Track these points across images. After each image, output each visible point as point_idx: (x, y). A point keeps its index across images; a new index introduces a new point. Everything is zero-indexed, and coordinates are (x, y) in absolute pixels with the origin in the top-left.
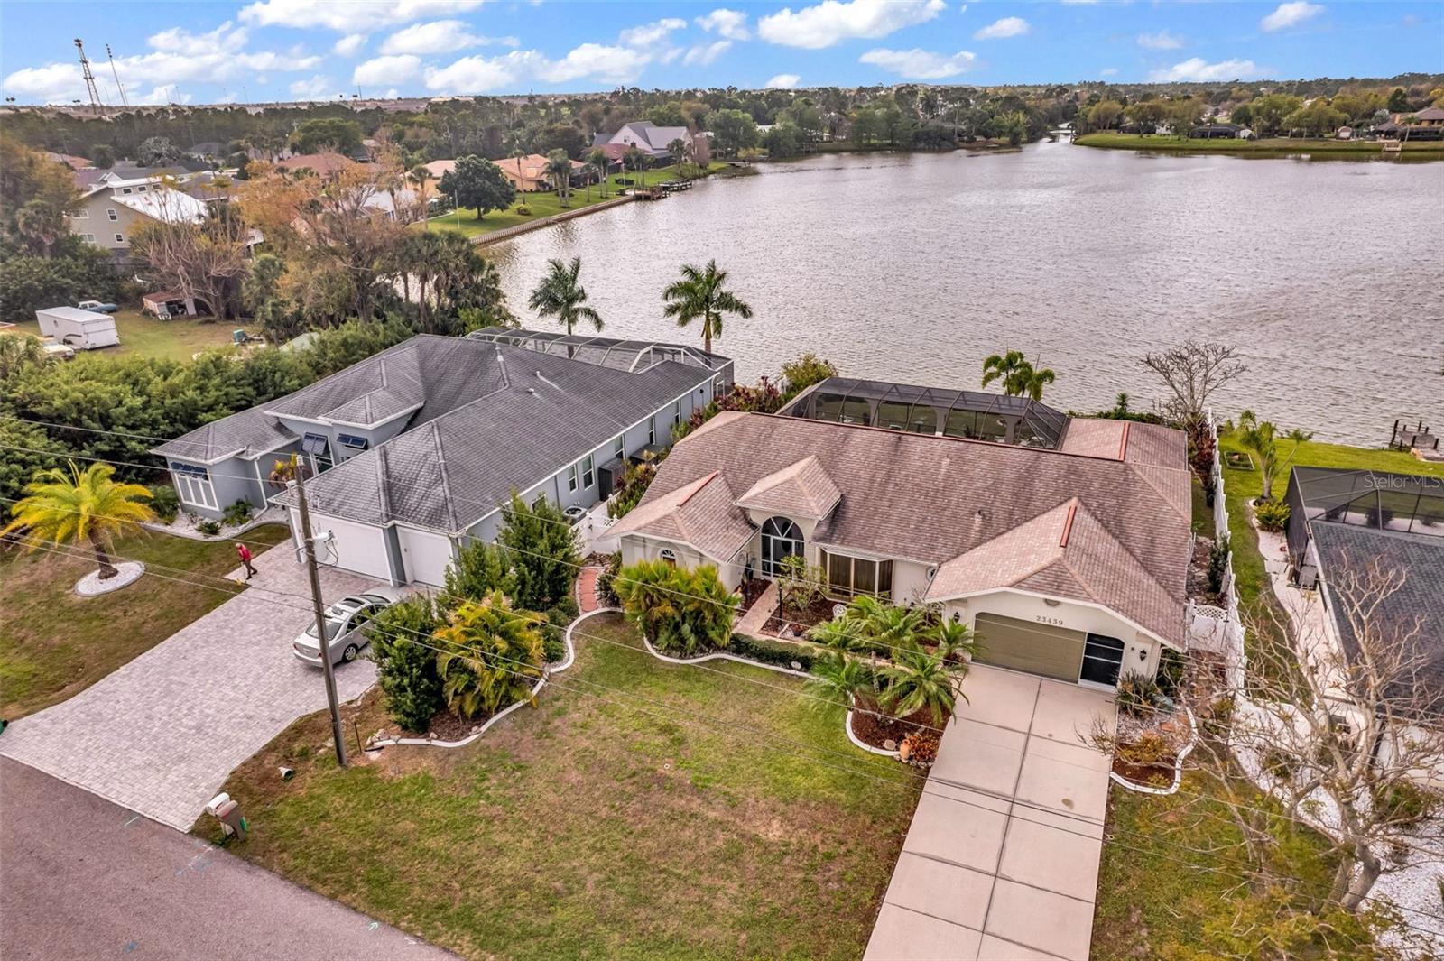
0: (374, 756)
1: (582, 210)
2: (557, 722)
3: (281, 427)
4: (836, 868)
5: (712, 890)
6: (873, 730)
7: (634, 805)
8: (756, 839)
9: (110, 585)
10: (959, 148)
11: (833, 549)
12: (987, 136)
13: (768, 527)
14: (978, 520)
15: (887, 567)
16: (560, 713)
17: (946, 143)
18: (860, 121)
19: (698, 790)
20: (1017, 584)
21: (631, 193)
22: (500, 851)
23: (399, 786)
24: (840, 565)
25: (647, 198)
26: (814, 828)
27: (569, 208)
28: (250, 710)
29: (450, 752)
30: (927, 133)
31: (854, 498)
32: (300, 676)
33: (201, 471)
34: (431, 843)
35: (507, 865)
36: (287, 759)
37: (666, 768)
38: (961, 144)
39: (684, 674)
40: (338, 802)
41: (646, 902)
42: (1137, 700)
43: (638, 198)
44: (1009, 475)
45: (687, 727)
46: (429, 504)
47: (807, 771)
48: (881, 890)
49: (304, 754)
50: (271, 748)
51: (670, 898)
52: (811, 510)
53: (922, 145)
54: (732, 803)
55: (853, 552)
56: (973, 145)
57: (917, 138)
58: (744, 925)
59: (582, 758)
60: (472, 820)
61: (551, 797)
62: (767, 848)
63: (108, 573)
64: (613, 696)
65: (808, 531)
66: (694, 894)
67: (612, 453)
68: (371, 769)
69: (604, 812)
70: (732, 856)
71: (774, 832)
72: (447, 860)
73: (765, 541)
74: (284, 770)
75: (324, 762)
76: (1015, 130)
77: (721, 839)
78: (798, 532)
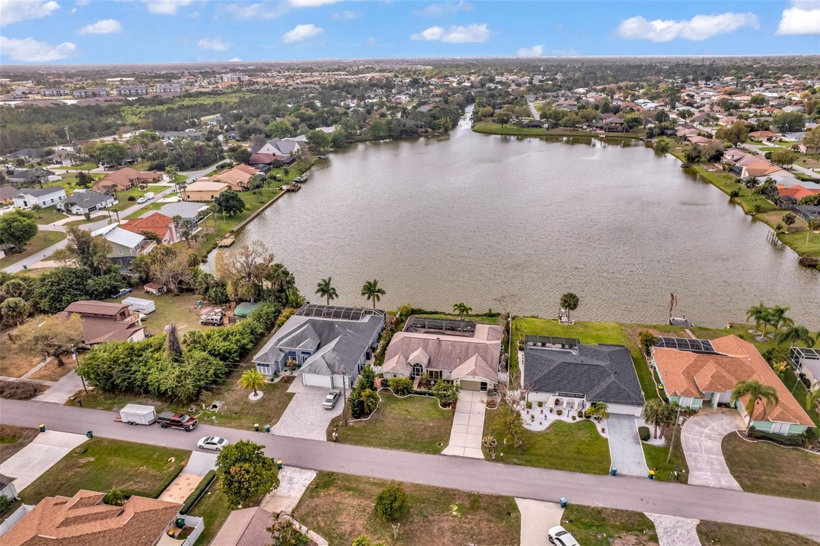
0: (352, 424)
1: (268, 204)
2: (384, 412)
3: (281, 350)
4: (442, 428)
5: (424, 435)
6: (444, 405)
7: (405, 424)
8: (428, 426)
9: (258, 397)
10: (421, 136)
11: (429, 370)
12: (433, 129)
13: (414, 365)
14: (458, 361)
15: (441, 372)
16: (384, 410)
17: (415, 134)
18: (374, 126)
19: (416, 420)
20: (467, 374)
21: (285, 187)
22: (385, 435)
23: (360, 428)
24: (431, 373)
25: (293, 191)
26: (438, 423)
27: (262, 203)
29: (366, 421)
30: (406, 131)
31: (432, 357)
33: (268, 365)
35: (387, 437)
37: (409, 417)
38: (422, 134)
39: (405, 399)
40: (350, 432)
41: (414, 438)
42: (490, 393)
43: (288, 191)
44: (464, 349)
45: (410, 409)
47: (434, 414)
48: (450, 430)
50: (330, 425)
51: (417, 436)
52: (424, 361)
53: (404, 136)
54: (423, 421)
55: (434, 370)
56: (427, 134)
57: (401, 132)
59: (393, 418)
60: (377, 431)
61: (390, 425)
62: (431, 427)
63: (256, 395)
64: (393, 406)
65: (424, 366)
66: (421, 435)
68: (353, 426)
69: (401, 426)
70: (425, 429)
71: (431, 424)
72: (376, 438)
73: (414, 369)
75: (342, 426)
76: (446, 125)
77: (423, 427)
78: (421, 366)
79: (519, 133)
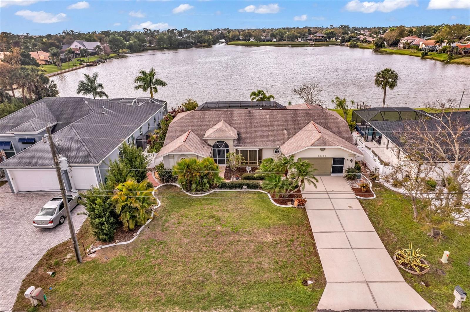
0: (93, 256)
1: (67, 70)
2: (167, 224)
4: (296, 243)
5: (260, 263)
6: (283, 200)
7: (214, 244)
8: (264, 242)
10: (192, 47)
11: (241, 149)
12: (201, 43)
13: (216, 146)
14: (285, 132)
15: (260, 151)
16: (166, 221)
17: (188, 45)
18: (159, 39)
19: (235, 232)
20: (313, 145)
21: (85, 64)
22: (170, 274)
23: (111, 263)
24: (244, 153)
25: (92, 65)
26: (281, 233)
27: (62, 69)
28: (19, 253)
29: (127, 246)
30: (182, 43)
31: (242, 132)
32: (39, 235)
34: (138, 280)
35: (175, 278)
36: (50, 267)
37: (219, 229)
39: (206, 199)
40: (85, 277)
41: (238, 274)
43: (88, 66)
44: (289, 117)
45: (219, 214)
46: (81, 155)
47: (268, 217)
48: (314, 246)
49: (58, 264)
50: (39, 265)
51: (246, 270)
52: (230, 138)
53: (181, 47)
54: (249, 233)
55: (249, 148)
56: (197, 46)
57: (179, 44)
58: (276, 270)
59: (185, 234)
60: (151, 267)
61: (180, 250)
62: (270, 244)
64: (183, 211)
65: (231, 144)
66: (254, 266)
67: (139, 134)
68: (94, 261)
69: (204, 249)
70: (260, 250)
71: (269, 238)
72: (149, 284)
73: (214, 151)
74: (50, 273)
75: (70, 264)
76: (209, 41)
77: (253, 246)
78: (227, 146)
79: (258, 44)
